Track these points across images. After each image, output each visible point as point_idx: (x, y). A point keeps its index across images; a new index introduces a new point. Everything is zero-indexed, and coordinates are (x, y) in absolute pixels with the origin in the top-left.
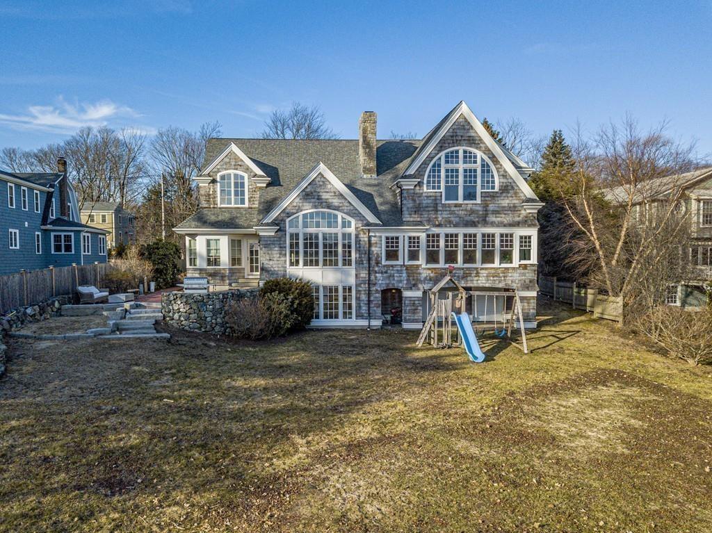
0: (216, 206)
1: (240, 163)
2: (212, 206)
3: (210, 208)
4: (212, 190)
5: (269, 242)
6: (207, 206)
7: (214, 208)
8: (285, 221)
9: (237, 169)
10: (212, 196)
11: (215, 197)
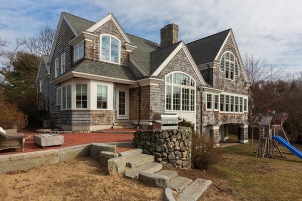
0: (98, 60)
1: (116, 31)
2: (95, 59)
3: (93, 60)
4: (95, 46)
5: (155, 91)
6: (91, 58)
7: (96, 61)
8: (164, 77)
9: (113, 35)
10: (95, 51)
11: (97, 53)
